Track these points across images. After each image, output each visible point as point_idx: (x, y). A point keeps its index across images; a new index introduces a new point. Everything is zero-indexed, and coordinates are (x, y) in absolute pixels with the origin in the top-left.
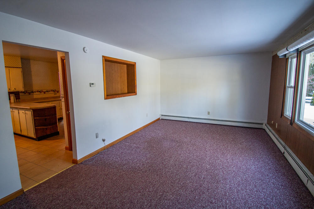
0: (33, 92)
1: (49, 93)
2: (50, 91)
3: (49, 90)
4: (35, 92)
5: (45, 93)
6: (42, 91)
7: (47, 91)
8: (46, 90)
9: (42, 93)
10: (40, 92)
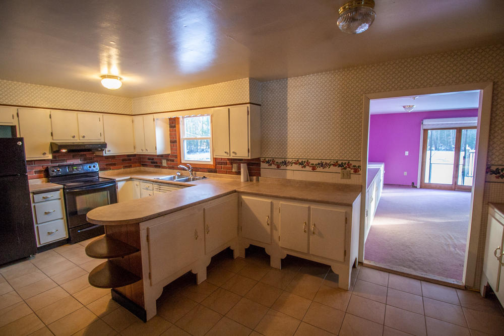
0: (285, 163)
1: (327, 169)
2: (329, 165)
3: (328, 162)
4: (292, 163)
5: (314, 169)
6: (308, 163)
7: (321, 165)
8: (320, 162)
9: (308, 168)
10: (301, 164)
